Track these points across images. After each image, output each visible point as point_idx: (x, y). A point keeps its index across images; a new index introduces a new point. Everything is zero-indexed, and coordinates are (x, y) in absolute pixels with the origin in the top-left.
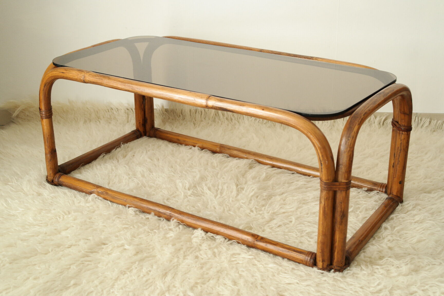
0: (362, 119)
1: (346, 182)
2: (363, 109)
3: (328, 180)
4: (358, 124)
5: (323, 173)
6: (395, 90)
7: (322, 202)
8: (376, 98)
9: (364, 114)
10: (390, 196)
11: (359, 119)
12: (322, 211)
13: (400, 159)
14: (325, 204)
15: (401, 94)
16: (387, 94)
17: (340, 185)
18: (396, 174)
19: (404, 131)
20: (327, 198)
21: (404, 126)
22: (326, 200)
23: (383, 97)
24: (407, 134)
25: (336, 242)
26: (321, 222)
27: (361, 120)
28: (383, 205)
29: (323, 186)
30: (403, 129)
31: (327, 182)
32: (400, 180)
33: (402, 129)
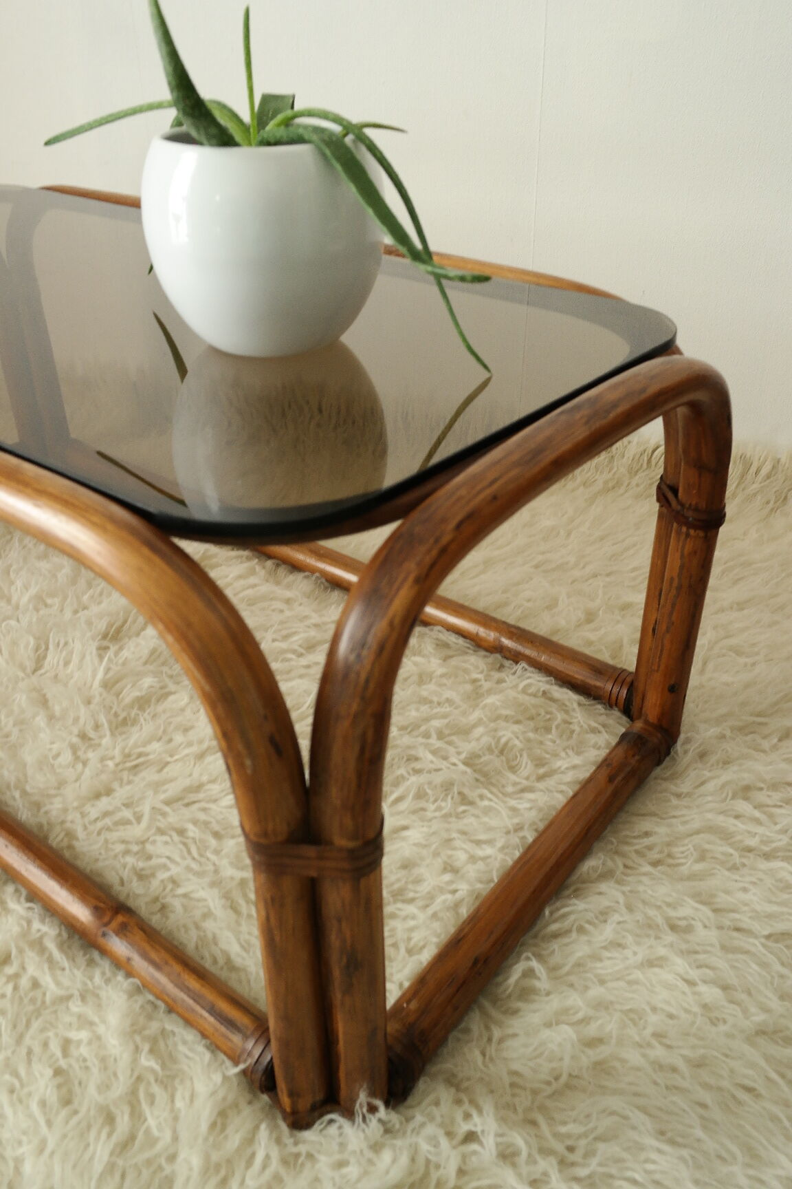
0: (443, 551)
2: (463, 492)
4: (417, 581)
6: (654, 388)
8: (548, 432)
9: (459, 526)
10: (639, 725)
11: (429, 551)
13: (674, 618)
15: (685, 399)
16: (608, 412)
18: (660, 660)
19: (696, 528)
21: (696, 510)
23: (587, 423)
24: (706, 537)
27: (434, 553)
28: (605, 772)
30: (691, 519)
32: (672, 682)
33: (687, 518)
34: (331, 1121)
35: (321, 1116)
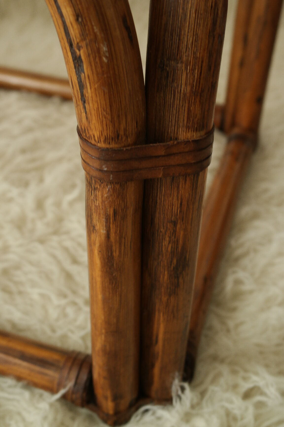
1: (195, 141)
3: (117, 137)
5: (91, 106)
7: (97, 228)
12: (98, 261)
14: (108, 236)
17: (169, 155)
20: (115, 213)
22: (115, 220)
25: (157, 341)
26: (100, 297)
29: (96, 164)
31: (113, 145)
34: (147, 411)
35: (137, 409)
